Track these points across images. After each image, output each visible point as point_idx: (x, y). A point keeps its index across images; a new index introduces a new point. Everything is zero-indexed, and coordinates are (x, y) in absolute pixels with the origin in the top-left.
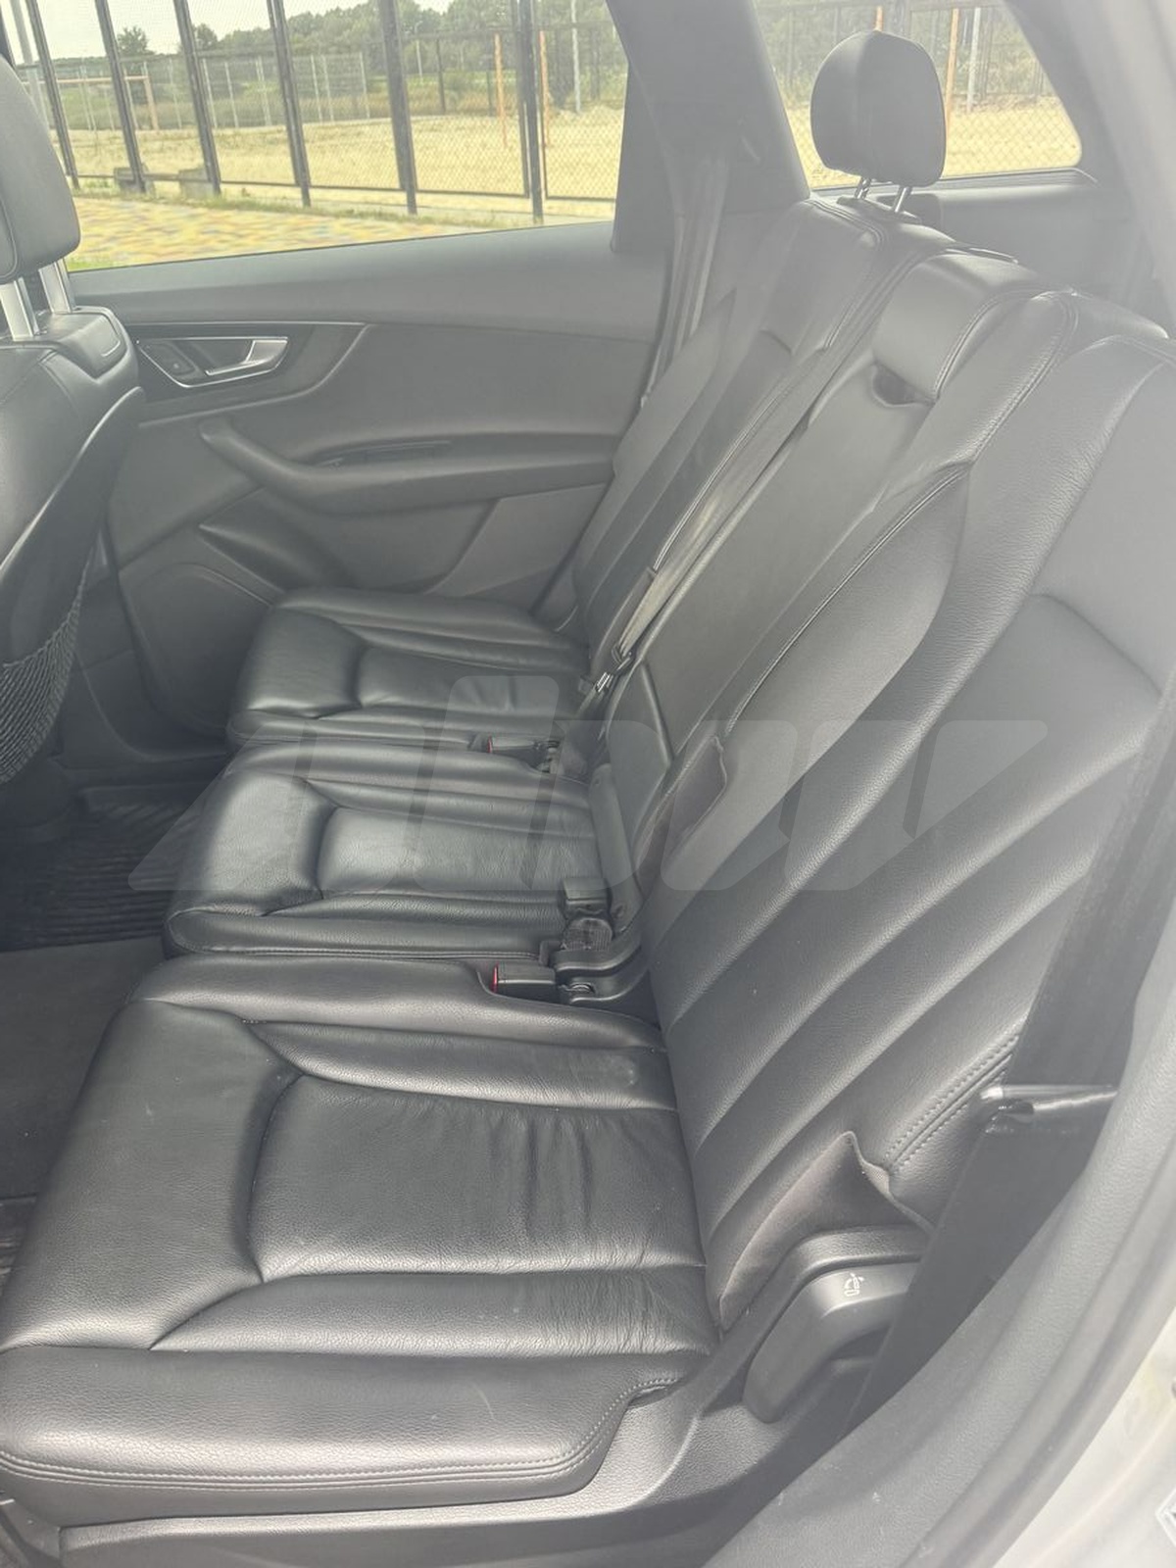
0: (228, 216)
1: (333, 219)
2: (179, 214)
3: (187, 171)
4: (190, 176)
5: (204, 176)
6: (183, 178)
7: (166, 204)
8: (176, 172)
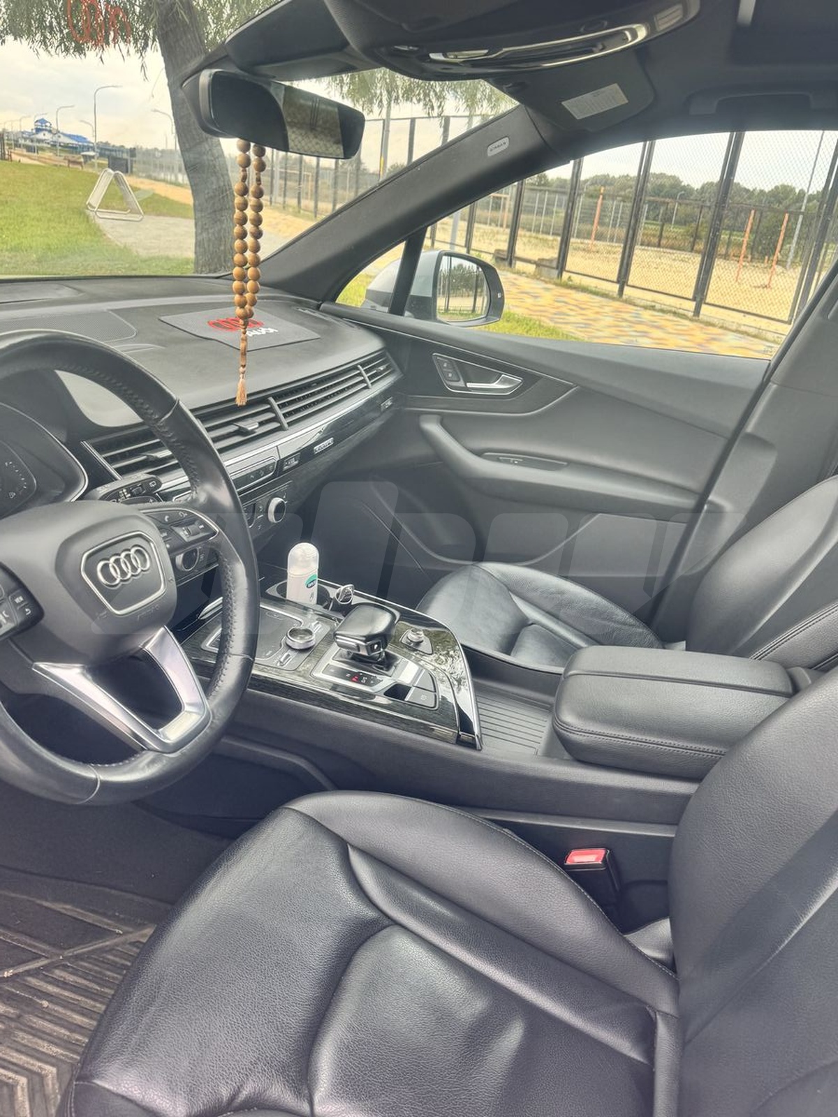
0: (570, 294)
1: (642, 309)
2: (537, 286)
3: (543, 260)
4: (544, 263)
5: (554, 264)
6: (539, 264)
7: (527, 277)
8: (536, 259)
